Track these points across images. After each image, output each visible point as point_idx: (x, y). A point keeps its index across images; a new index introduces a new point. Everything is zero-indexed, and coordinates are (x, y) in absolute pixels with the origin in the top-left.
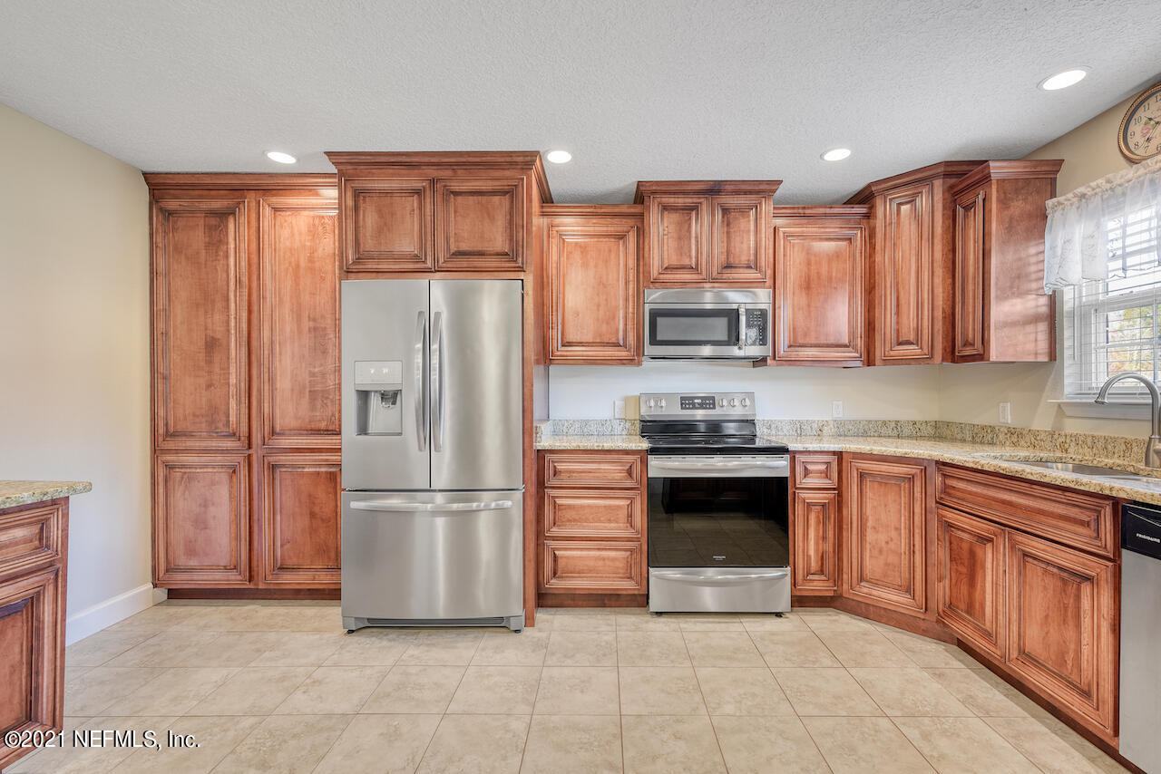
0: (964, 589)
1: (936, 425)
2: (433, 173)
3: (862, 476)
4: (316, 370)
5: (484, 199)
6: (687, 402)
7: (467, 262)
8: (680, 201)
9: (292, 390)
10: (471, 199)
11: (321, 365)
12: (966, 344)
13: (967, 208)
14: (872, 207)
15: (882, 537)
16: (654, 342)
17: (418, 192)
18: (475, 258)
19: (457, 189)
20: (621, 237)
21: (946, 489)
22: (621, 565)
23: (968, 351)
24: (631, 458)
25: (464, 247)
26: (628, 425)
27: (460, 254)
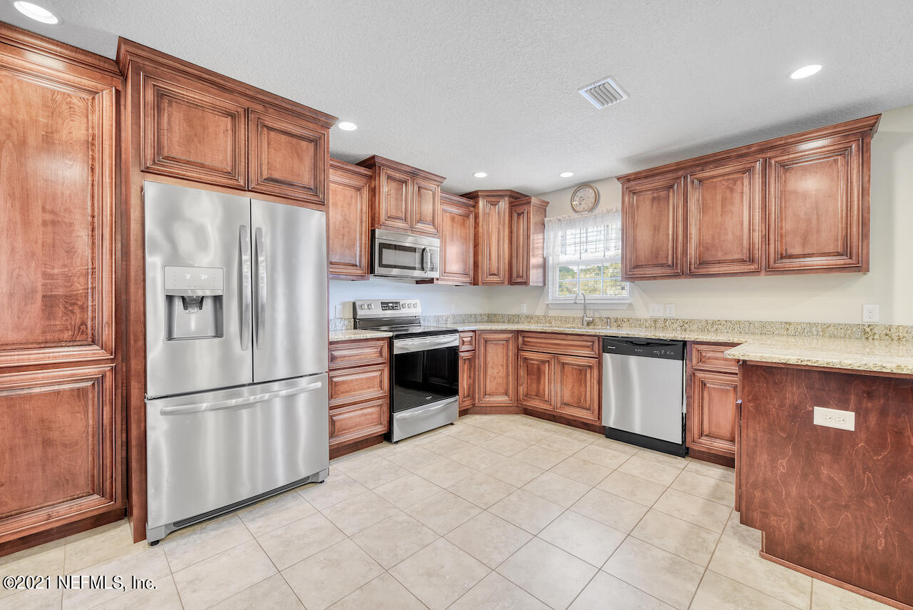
0: (534, 386)
1: (488, 316)
2: (247, 104)
3: (486, 342)
4: (56, 271)
5: (294, 141)
6: (385, 305)
7: (276, 188)
8: (398, 175)
9: (11, 295)
10: (283, 137)
11: (65, 266)
12: (518, 276)
13: (519, 215)
14: (477, 203)
15: (496, 371)
16: (381, 265)
17: (233, 116)
18: (284, 187)
19: (270, 124)
20: (358, 189)
21: (524, 343)
22: (375, 416)
23: (519, 280)
24: (381, 343)
25: (276, 175)
26: (346, 322)
27: (271, 180)
